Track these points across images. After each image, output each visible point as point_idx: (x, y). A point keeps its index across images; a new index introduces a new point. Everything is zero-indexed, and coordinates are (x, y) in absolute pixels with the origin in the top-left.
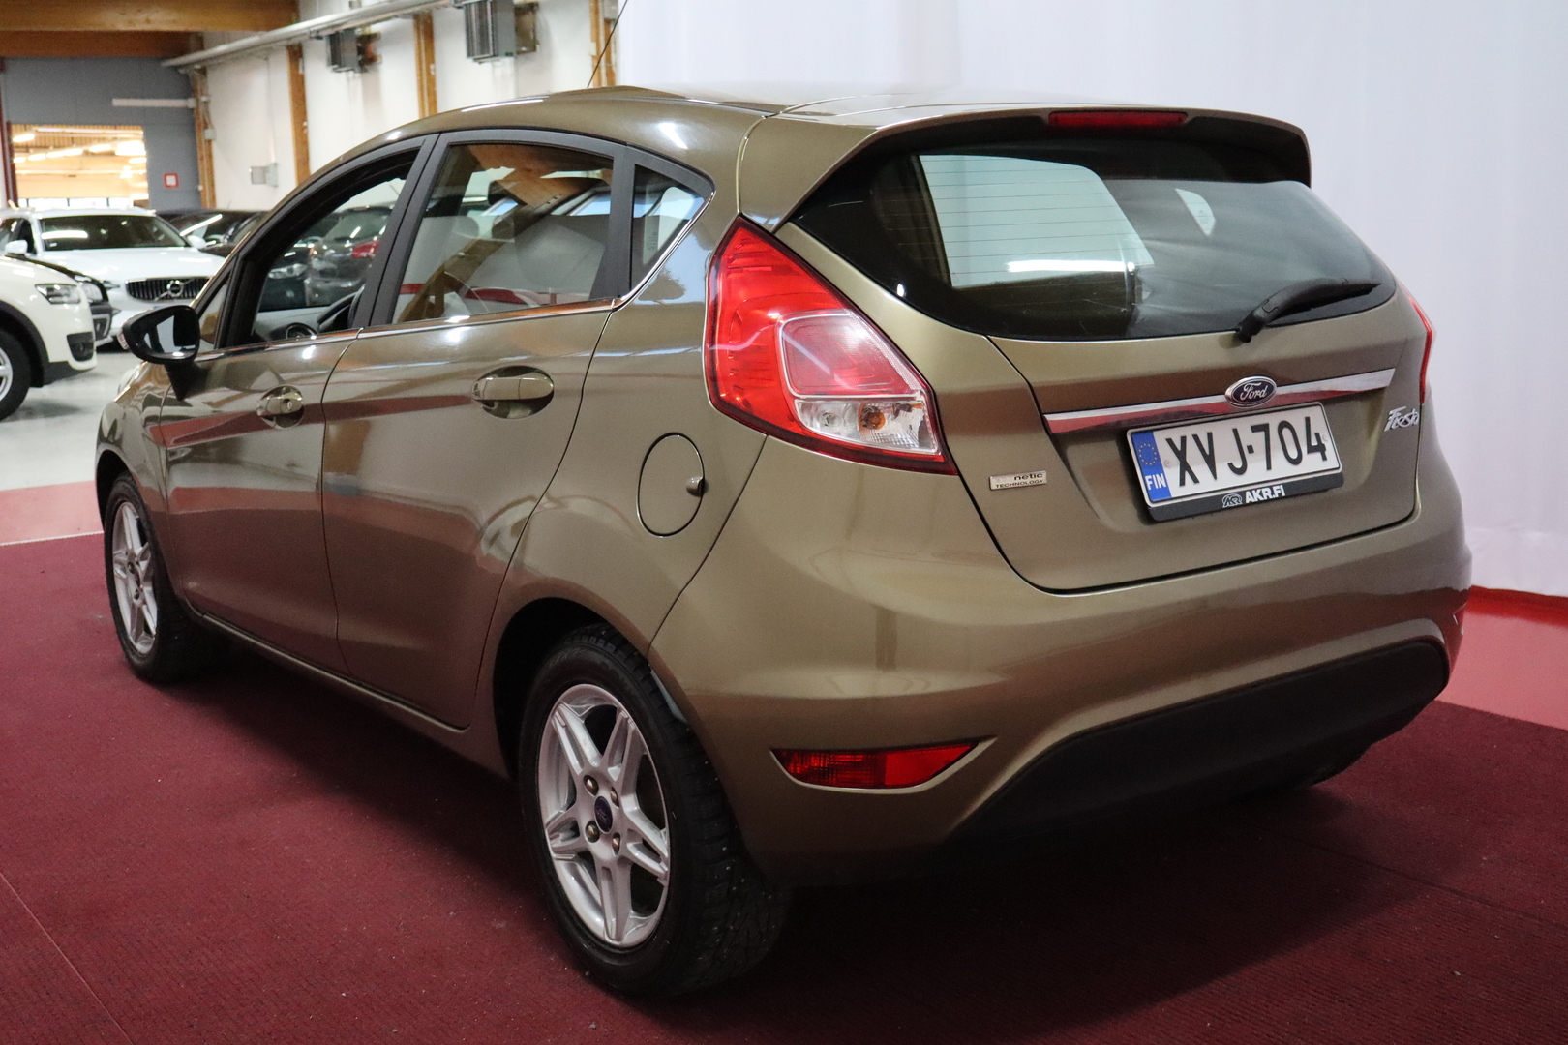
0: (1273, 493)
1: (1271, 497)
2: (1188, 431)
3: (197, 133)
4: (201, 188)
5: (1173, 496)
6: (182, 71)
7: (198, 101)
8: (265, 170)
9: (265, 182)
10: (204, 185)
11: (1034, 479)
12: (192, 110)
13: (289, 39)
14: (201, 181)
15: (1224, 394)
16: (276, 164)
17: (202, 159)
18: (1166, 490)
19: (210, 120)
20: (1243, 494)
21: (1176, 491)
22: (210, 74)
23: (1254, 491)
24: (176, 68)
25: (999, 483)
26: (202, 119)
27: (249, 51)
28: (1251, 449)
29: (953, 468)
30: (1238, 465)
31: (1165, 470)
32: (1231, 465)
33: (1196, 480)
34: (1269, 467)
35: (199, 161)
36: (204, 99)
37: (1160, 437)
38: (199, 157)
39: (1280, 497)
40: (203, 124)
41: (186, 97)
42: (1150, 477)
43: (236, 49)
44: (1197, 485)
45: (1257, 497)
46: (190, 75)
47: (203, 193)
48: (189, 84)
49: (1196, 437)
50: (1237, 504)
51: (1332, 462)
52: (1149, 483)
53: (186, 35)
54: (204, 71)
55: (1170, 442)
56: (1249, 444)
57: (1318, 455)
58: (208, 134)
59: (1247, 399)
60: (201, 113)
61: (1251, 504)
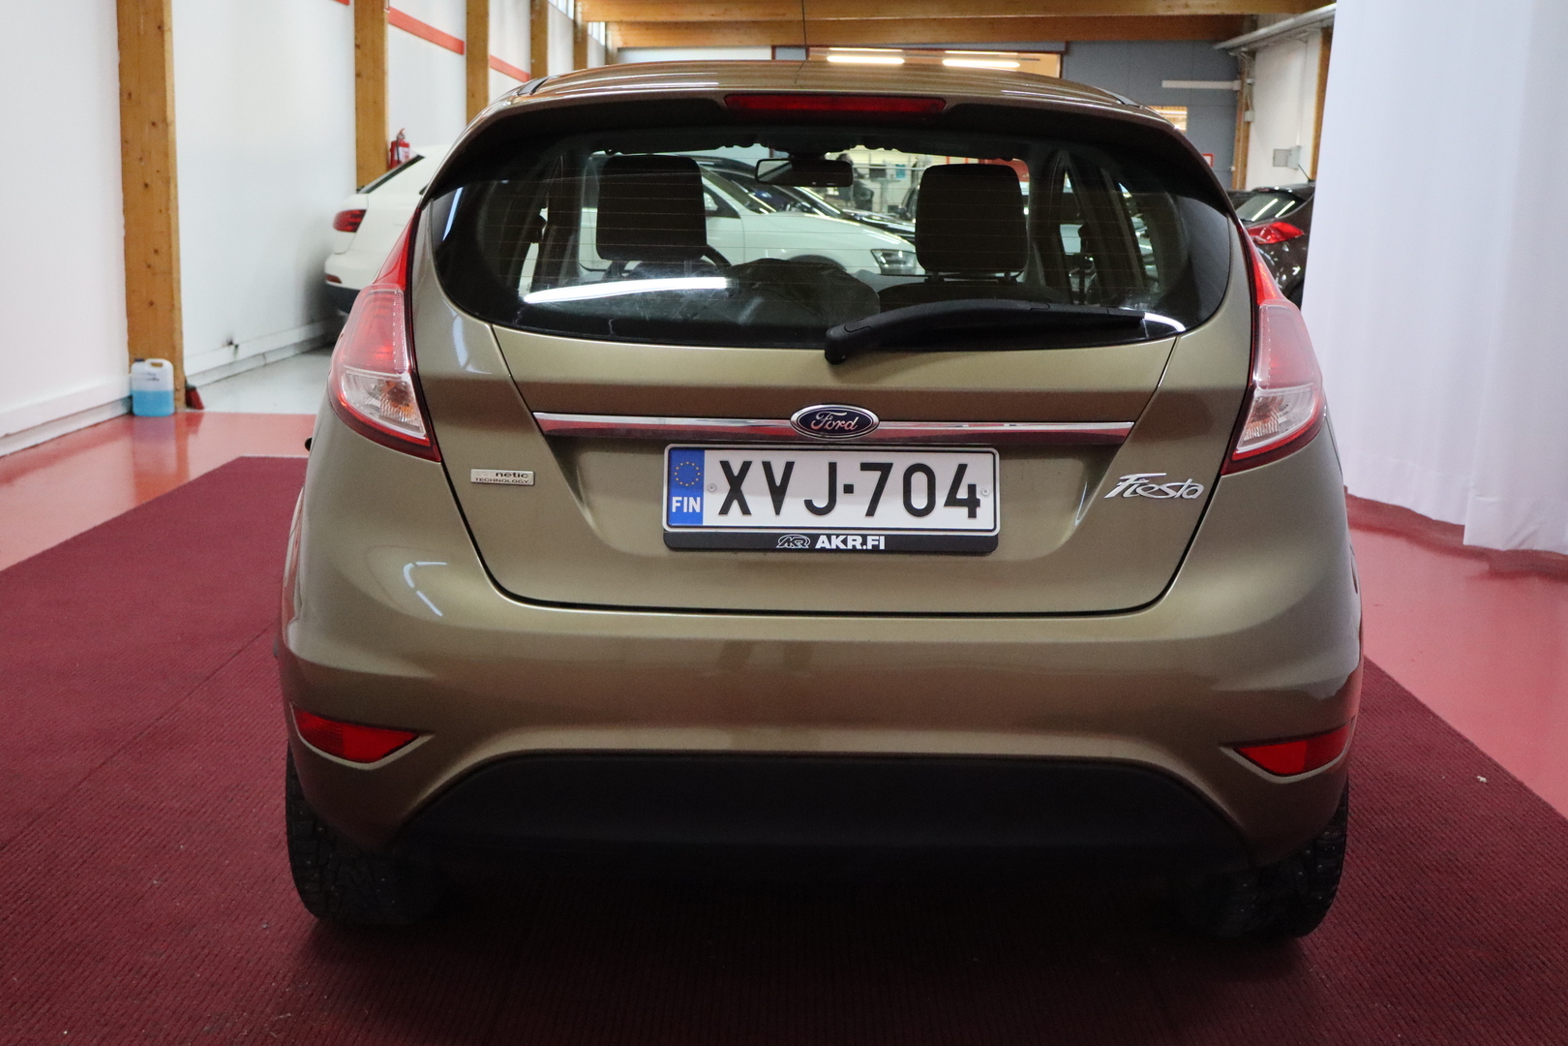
0: (864, 542)
1: (859, 547)
2: (757, 458)
3: (1238, 116)
4: (1233, 168)
5: (704, 524)
6: (1231, 54)
7: (1243, 82)
8: (1289, 152)
9: (1286, 165)
10: (1237, 167)
11: (517, 479)
12: (1237, 92)
13: (1322, 21)
14: (1234, 162)
15: (789, 419)
16: (1299, 147)
17: (1239, 140)
18: (699, 516)
19: (1251, 102)
20: (815, 538)
21: (712, 518)
22: (1259, 57)
23: (833, 537)
24: (1226, 50)
25: (479, 477)
26: (1244, 101)
27: (1287, 34)
28: (849, 489)
29: (437, 455)
30: (821, 503)
31: (706, 495)
32: (809, 504)
33: (745, 511)
34: (871, 512)
35: (1236, 144)
36: (1249, 81)
37: (712, 460)
38: (1237, 138)
39: (876, 550)
40: (1244, 107)
41: (1232, 78)
42: (680, 499)
43: (1277, 31)
44: (747, 517)
45: (836, 542)
46: (1240, 57)
47: (1234, 174)
48: (1238, 67)
49: (767, 466)
50: (800, 547)
51: (985, 520)
52: (675, 505)
53: (1242, 17)
54: (1253, 54)
55: (726, 466)
56: (848, 482)
57: (965, 511)
58: (1248, 116)
59: (822, 429)
60: (1244, 95)
61: (823, 550)
